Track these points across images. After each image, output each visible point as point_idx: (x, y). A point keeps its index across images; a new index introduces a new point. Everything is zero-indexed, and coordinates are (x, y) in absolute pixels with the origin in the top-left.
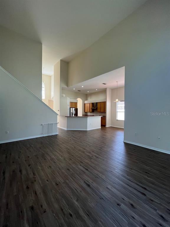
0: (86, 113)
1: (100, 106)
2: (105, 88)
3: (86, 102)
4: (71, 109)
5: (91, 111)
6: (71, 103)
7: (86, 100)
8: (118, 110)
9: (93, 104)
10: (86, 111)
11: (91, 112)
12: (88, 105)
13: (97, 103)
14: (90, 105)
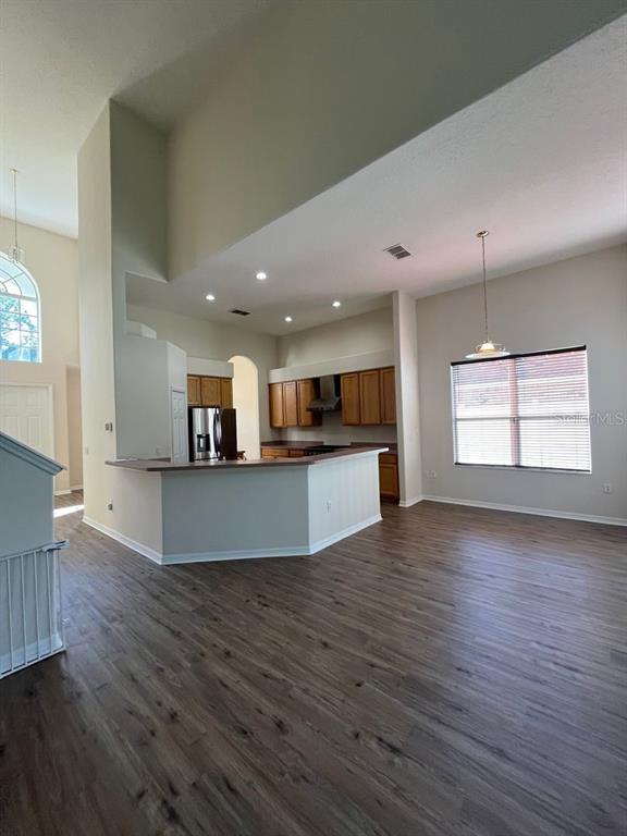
0: (280, 430)
1: (355, 390)
2: (389, 289)
3: (277, 376)
4: (198, 413)
5: (306, 418)
6: (197, 382)
7: (278, 366)
8: (461, 411)
9: (316, 382)
10: (279, 424)
11: (304, 428)
12: (290, 390)
13: (337, 378)
14: (302, 386)
